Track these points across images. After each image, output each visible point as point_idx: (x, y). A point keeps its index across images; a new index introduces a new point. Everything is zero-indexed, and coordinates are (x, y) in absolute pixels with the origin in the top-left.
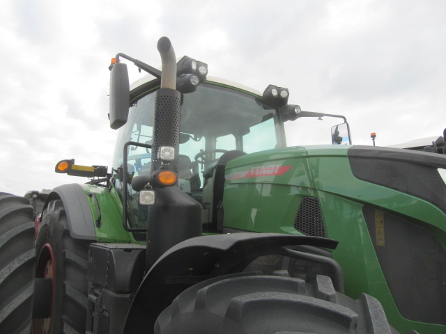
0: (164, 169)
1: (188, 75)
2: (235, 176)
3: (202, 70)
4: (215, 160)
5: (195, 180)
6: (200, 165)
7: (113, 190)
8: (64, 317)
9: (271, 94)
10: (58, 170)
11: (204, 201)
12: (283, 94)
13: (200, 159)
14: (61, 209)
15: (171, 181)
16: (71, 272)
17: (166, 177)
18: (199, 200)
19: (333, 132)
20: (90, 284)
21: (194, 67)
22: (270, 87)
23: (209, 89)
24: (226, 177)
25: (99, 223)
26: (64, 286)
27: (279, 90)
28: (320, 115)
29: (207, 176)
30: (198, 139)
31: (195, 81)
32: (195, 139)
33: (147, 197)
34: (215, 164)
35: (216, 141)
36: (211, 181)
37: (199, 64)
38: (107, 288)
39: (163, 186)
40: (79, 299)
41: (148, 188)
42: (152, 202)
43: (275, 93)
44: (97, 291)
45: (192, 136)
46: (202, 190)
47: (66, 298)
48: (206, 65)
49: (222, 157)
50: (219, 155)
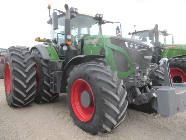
0: (69, 41)
1: (73, 13)
2: (86, 42)
3: (77, 11)
4: (81, 37)
5: (75, 43)
6: (76, 38)
7: (52, 46)
8: (44, 79)
9: (97, 17)
10: (36, 41)
11: (78, 49)
12: (101, 16)
13: (77, 36)
14: (38, 52)
15: (70, 44)
16: (44, 68)
17: (69, 43)
18: (77, 48)
19: (117, 27)
20: (50, 71)
21: (74, 10)
22: (97, 14)
23: (79, 16)
24: (84, 42)
25: (50, 55)
26: (43, 72)
27: (100, 15)
28: (112, 22)
29: (79, 42)
30: (76, 29)
31: (75, 15)
32: (75, 29)
33: (65, 48)
34: (81, 38)
35: (81, 29)
36: (80, 43)
37: (76, 9)
38: (55, 70)
39: (68, 45)
40: (47, 75)
41: (65, 46)
42: (66, 49)
43: (98, 16)
44: (52, 72)
45: (74, 28)
46: (77, 45)
47: (44, 74)
48: (78, 9)
49: (83, 36)
50: (82, 36)
